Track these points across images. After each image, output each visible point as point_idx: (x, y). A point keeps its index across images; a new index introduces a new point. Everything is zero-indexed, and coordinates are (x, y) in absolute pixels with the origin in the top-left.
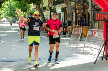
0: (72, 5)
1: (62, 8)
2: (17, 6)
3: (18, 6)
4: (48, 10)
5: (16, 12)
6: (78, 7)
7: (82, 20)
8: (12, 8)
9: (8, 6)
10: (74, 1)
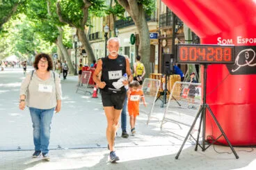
0: (150, 29)
1: (132, 35)
2: (37, 30)
5: (35, 43)
7: (167, 63)
8: (29, 34)
9: (18, 30)
10: (157, 21)
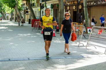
3: (7, 2)
4: (37, 6)
5: (3, 8)
6: (69, 4)
